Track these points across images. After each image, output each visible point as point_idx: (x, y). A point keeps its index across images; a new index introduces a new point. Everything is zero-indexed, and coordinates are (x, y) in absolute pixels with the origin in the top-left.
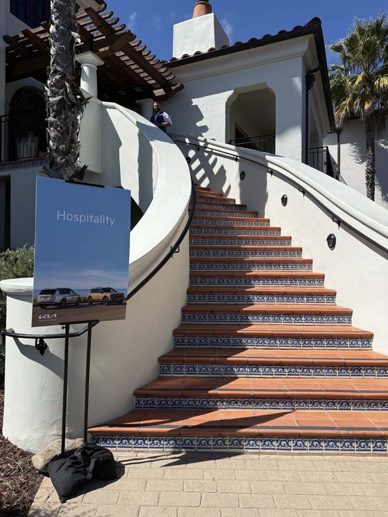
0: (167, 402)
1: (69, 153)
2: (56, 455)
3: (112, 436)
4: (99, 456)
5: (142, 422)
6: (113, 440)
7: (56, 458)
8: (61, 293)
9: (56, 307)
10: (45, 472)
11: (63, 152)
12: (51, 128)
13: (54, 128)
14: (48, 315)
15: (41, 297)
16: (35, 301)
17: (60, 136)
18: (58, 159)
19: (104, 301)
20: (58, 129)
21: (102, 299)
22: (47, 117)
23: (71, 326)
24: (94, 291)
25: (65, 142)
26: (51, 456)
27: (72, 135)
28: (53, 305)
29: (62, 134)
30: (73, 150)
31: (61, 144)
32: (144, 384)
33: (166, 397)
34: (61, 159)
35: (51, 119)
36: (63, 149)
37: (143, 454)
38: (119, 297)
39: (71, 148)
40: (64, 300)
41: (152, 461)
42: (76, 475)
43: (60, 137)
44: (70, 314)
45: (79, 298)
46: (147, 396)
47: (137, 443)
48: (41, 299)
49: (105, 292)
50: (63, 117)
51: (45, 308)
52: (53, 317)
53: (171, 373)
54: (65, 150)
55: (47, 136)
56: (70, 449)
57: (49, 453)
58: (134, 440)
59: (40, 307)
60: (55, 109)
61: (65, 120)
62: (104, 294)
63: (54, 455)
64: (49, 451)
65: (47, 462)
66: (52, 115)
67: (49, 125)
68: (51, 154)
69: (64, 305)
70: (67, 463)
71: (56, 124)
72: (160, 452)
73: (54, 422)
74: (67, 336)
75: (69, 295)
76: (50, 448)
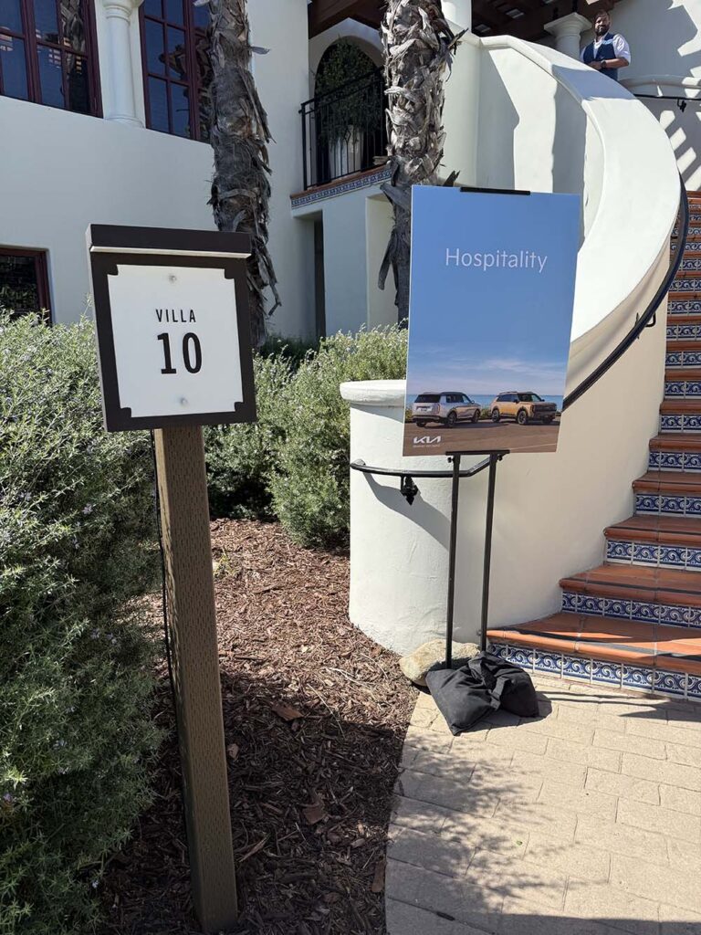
0: (624, 607)
1: (427, 151)
2: (438, 663)
3: (526, 649)
4: (510, 675)
5: (579, 635)
6: (527, 656)
7: (437, 667)
8: (448, 401)
9: (440, 424)
10: (421, 686)
11: (416, 151)
12: (394, 108)
13: (400, 107)
14: (428, 438)
15: (418, 407)
16: (408, 412)
17: (411, 120)
18: (407, 167)
19: (520, 418)
20: (407, 107)
21: (516, 414)
22: (386, 88)
23: (463, 458)
24: (503, 398)
25: (420, 132)
26: (430, 662)
27: (432, 115)
28: (435, 421)
29: (413, 115)
30: (432, 145)
31: (413, 136)
32: (580, 572)
33: (624, 597)
34: (412, 165)
35: (394, 89)
36: (415, 145)
37: (579, 687)
38: (548, 410)
39: (429, 141)
40: (453, 413)
41: (599, 703)
42: (475, 697)
43: (409, 123)
44: (462, 438)
45: (478, 410)
46: (585, 592)
47: (570, 667)
48: (417, 410)
49: (522, 400)
50: (415, 81)
51: (423, 426)
52: (436, 442)
53: (629, 559)
54: (418, 147)
55: (387, 125)
56: (459, 658)
57: (427, 657)
58: (565, 661)
59: (415, 424)
60: (401, 69)
61: (418, 86)
62: (521, 405)
63: (435, 661)
64: (427, 654)
65: (424, 670)
66: (395, 82)
67: (390, 103)
68: (393, 158)
69: (451, 422)
70: (456, 677)
71: (403, 97)
72: (614, 689)
73: (430, 612)
74: (456, 475)
75: (462, 404)
76: (427, 650)
